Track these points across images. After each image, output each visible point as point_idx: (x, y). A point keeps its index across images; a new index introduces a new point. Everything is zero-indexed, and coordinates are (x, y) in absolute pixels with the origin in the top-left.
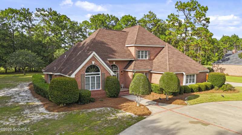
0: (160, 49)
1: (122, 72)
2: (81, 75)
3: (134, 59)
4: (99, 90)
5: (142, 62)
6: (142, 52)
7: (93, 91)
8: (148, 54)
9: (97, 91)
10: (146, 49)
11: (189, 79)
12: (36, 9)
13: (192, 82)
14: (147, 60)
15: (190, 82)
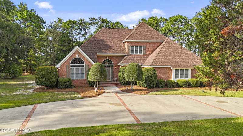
0: (159, 44)
1: (116, 66)
2: (66, 65)
3: (126, 54)
4: (83, 80)
5: (135, 58)
6: (137, 47)
7: (77, 80)
8: (144, 50)
9: (81, 80)
10: (141, 44)
11: (179, 74)
12: (89, 18)
13: (185, 78)
14: (142, 55)
15: (180, 78)
